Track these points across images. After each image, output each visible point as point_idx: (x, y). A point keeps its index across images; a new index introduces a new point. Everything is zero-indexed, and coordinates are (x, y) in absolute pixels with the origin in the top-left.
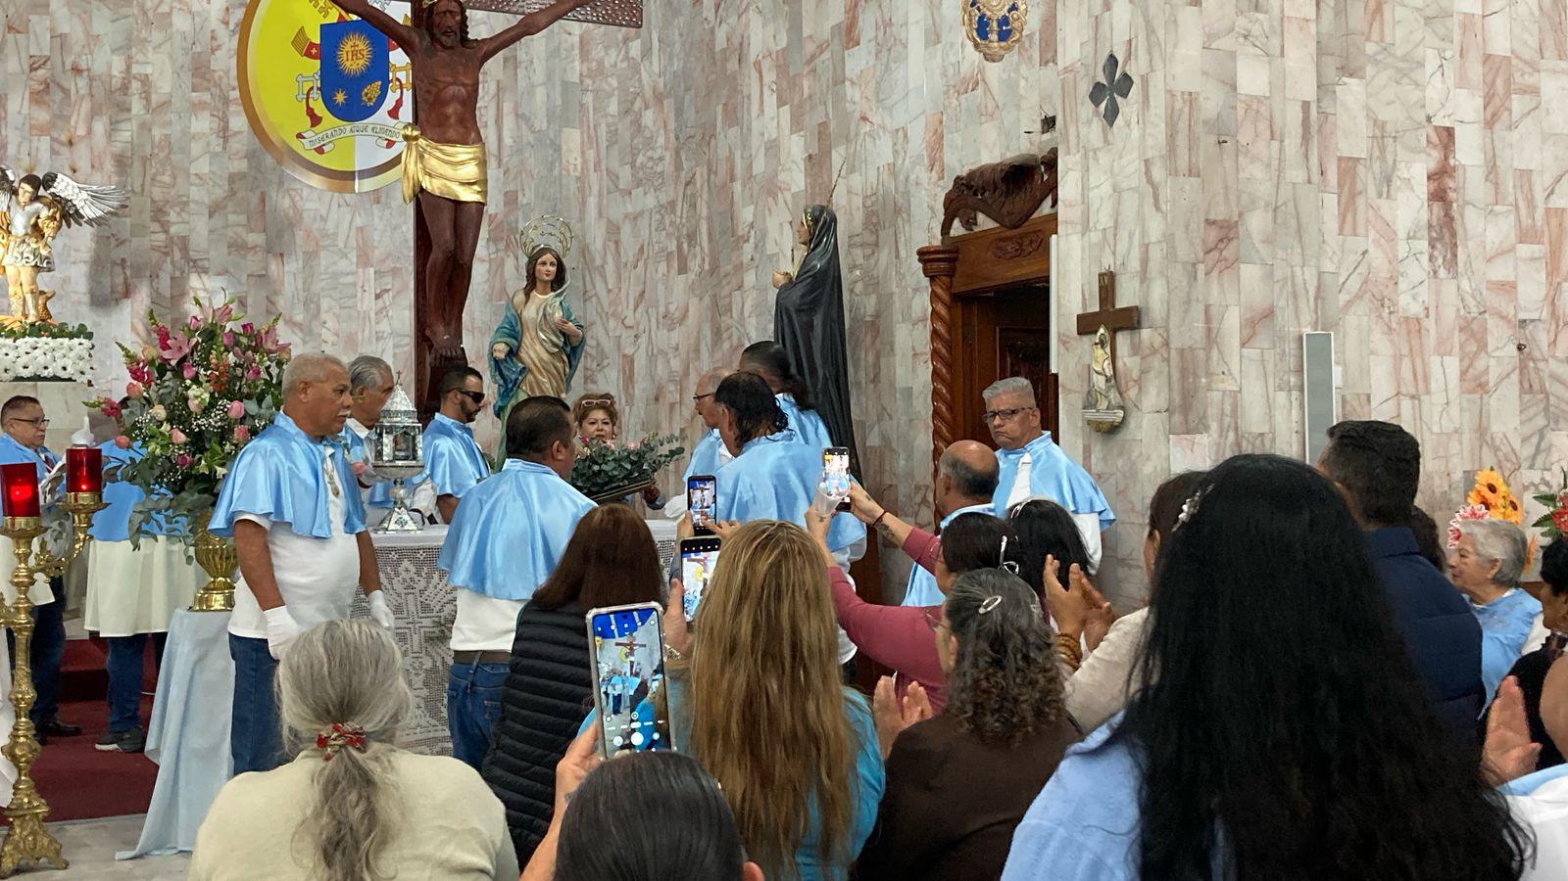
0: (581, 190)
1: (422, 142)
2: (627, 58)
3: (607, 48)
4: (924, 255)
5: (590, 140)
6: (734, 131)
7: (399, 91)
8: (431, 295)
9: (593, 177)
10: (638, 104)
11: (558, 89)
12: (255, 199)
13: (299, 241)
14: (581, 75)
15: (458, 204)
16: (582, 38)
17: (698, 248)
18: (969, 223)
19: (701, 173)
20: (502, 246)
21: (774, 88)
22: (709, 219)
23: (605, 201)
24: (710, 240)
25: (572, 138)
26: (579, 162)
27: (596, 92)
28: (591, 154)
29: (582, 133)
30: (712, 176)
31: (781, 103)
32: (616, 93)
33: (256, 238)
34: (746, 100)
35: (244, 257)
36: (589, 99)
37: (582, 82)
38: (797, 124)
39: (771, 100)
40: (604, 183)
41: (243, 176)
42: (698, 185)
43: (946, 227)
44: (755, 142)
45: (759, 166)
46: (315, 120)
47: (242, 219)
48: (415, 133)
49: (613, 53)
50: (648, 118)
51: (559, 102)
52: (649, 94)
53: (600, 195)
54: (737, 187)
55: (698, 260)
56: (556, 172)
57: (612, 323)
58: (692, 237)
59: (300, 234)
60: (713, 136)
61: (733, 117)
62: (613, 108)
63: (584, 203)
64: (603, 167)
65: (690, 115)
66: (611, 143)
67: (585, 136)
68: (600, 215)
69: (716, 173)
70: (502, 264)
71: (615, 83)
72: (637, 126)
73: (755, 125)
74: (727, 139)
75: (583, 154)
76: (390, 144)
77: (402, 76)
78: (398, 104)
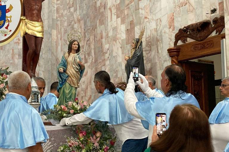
0: (57, 45)
1: (26, 20)
2: (70, 12)
3: (64, 10)
4: (170, 51)
5: (59, 32)
6: (103, 26)
8: (28, 62)
9: (60, 42)
10: (73, 23)
11: (51, 20)
14: (57, 17)
15: (36, 37)
16: (57, 8)
17: (91, 57)
18: (184, 41)
19: (92, 38)
21: (116, 14)
22: (95, 49)
23: (63, 47)
24: (95, 54)
25: (54, 32)
26: (56, 38)
27: (61, 21)
28: (59, 36)
29: (57, 31)
30: (95, 38)
31: (118, 17)
32: (67, 20)
34: (106, 18)
36: (59, 23)
37: (57, 19)
38: (123, 22)
39: (114, 17)
40: (63, 43)
42: (91, 41)
43: (176, 43)
44: (109, 28)
45: (111, 34)
48: (24, 18)
49: (66, 11)
50: (76, 26)
51: (51, 23)
52: (76, 19)
53: (62, 45)
54: (104, 40)
55: (91, 59)
56: (50, 40)
58: (89, 54)
60: (96, 28)
61: (102, 23)
62: (66, 24)
64: (63, 39)
65: (89, 24)
66: (65, 33)
67: (58, 32)
68: (62, 51)
69: (97, 37)
71: (66, 18)
72: (73, 28)
73: (109, 24)
74: (100, 29)
75: (57, 36)
76: (6, 35)
77: (9, 19)
78: (8, 25)
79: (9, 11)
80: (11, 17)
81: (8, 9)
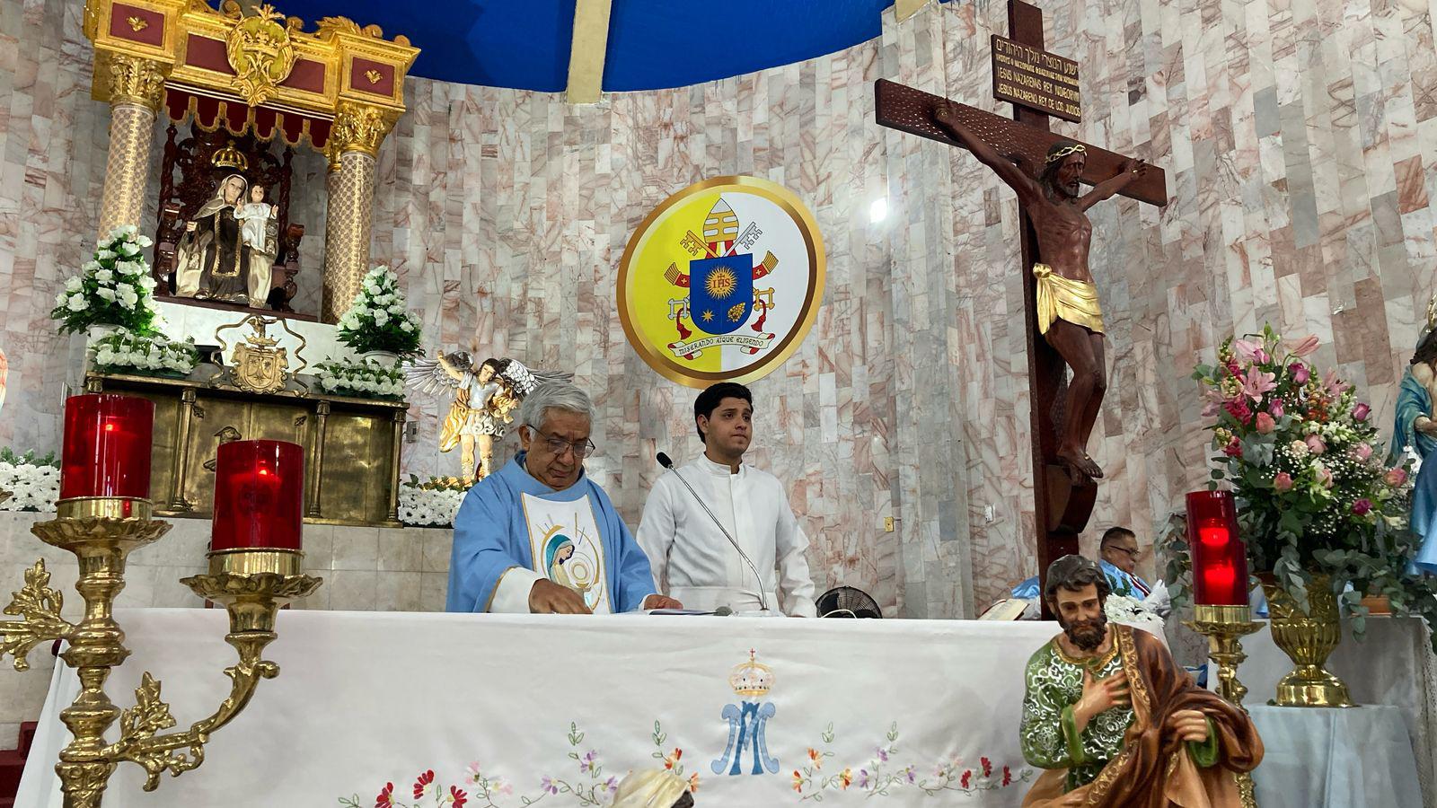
0: (962, 377)
1: (1053, 278)
3: (990, 263)
5: (971, 336)
6: (1200, 306)
7: (762, 310)
8: (1074, 417)
9: (977, 368)
12: (630, 396)
13: (669, 429)
14: (957, 286)
16: (957, 258)
17: (1140, 412)
19: (1142, 348)
20: (868, 427)
21: (1270, 261)
22: (1161, 387)
23: (992, 384)
24: (1162, 400)
26: (959, 354)
27: (978, 297)
28: (972, 347)
29: (960, 332)
30: (1163, 349)
31: (1281, 271)
32: (1004, 296)
33: (632, 427)
34: (1219, 281)
35: (620, 441)
36: (969, 304)
37: (958, 292)
38: (1313, 287)
39: (1264, 273)
40: (991, 370)
41: (621, 377)
42: (1139, 357)
44: (1238, 310)
46: (685, 333)
47: (619, 411)
48: (1047, 270)
49: (999, 265)
51: (943, 304)
53: (985, 379)
54: (1209, 352)
55: (1142, 419)
56: (941, 362)
57: (1006, 485)
58: (1129, 405)
59: (670, 423)
60: (1165, 313)
61: (1195, 295)
62: (1002, 308)
63: (964, 388)
64: (989, 356)
65: (1121, 301)
66: (999, 339)
67: (965, 334)
68: (986, 395)
69: (1170, 344)
70: (867, 443)
71: (1002, 289)
73: (1237, 298)
74: (1186, 315)
75: (961, 348)
76: (754, 351)
77: (765, 298)
78: (762, 319)
79: (764, 273)
80: (771, 291)
81: (760, 267)
